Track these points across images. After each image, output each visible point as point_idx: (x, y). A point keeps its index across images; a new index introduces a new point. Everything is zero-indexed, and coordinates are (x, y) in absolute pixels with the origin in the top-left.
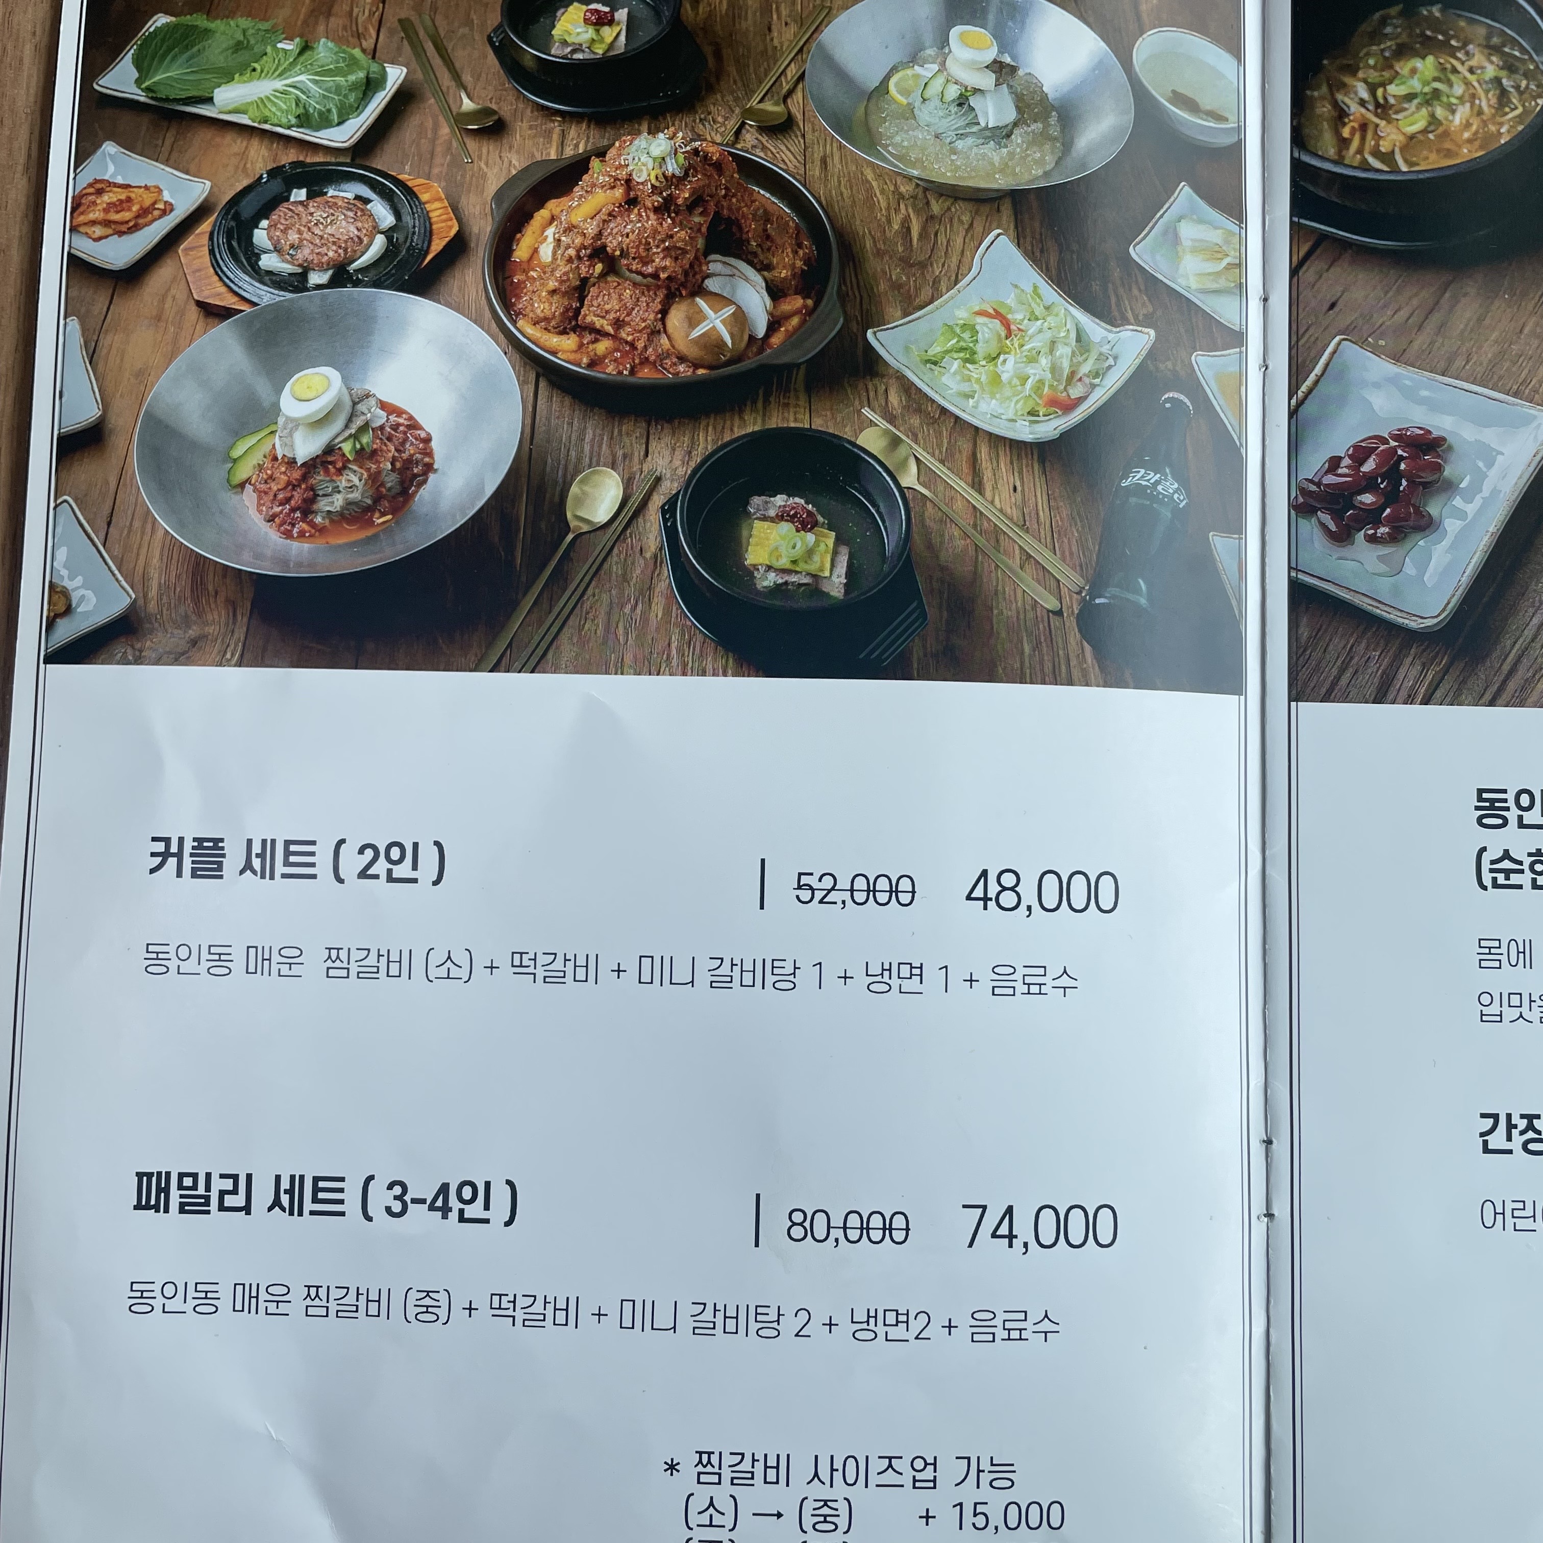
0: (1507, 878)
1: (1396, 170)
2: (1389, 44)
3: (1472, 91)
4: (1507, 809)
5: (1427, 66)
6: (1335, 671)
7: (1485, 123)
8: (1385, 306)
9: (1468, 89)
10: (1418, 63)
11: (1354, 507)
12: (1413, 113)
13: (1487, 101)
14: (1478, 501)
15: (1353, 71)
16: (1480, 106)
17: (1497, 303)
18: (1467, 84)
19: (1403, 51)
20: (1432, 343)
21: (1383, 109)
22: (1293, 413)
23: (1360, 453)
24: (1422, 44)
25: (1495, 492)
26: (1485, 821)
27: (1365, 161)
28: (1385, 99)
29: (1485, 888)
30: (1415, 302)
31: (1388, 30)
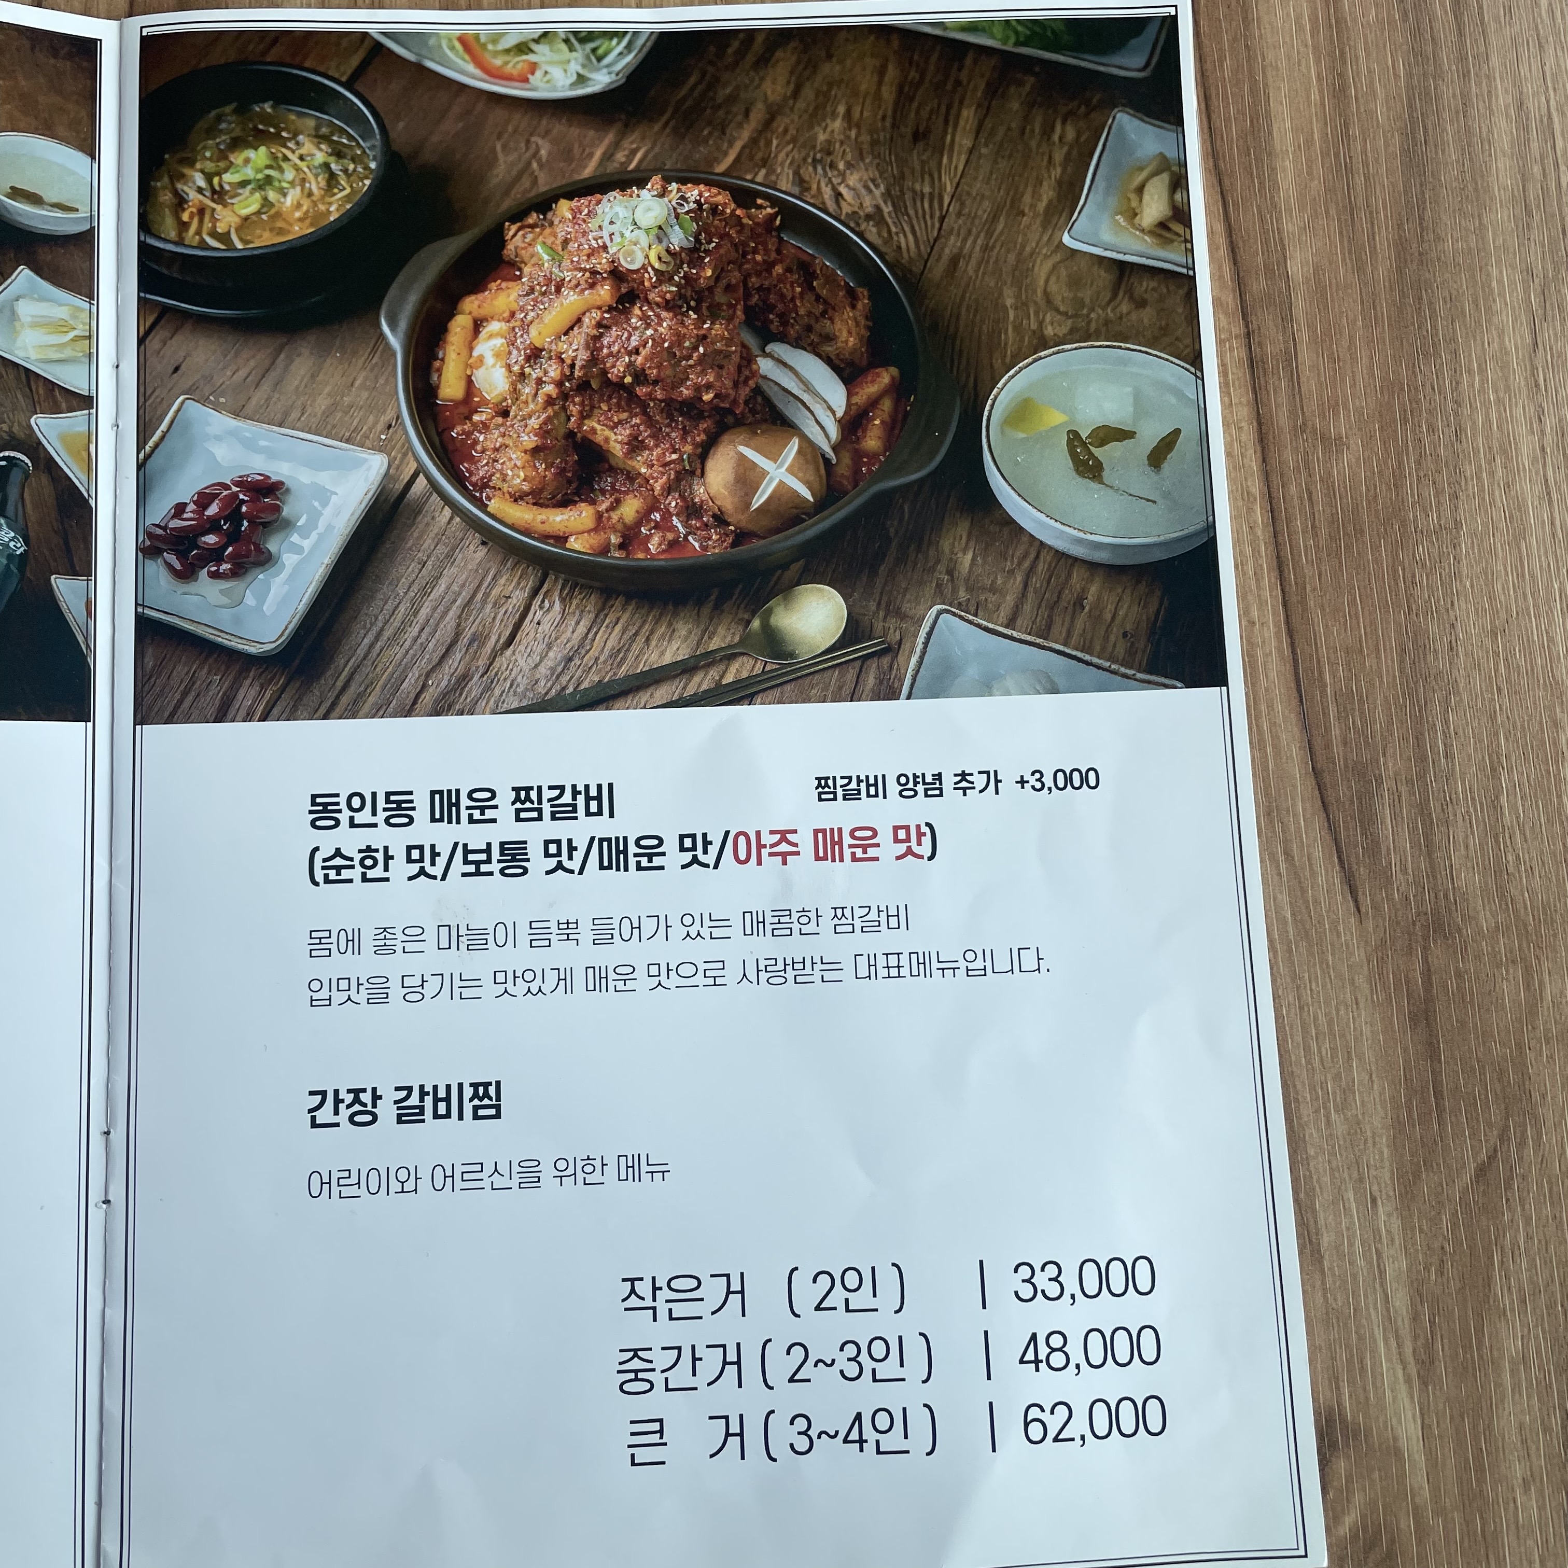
0: (338, 874)
1: (231, 247)
2: (224, 138)
3: (302, 176)
4: (340, 811)
5: (259, 156)
6: (178, 696)
7: (315, 204)
8: (225, 368)
9: (298, 174)
10: (251, 153)
11: (198, 547)
12: (246, 199)
13: (316, 185)
14: (314, 536)
15: (191, 163)
16: (310, 189)
17: (329, 361)
18: (298, 169)
19: (237, 144)
20: (269, 399)
21: (219, 195)
22: (140, 466)
23: (204, 499)
24: (255, 137)
25: (330, 528)
26: (318, 823)
27: (203, 241)
28: (221, 186)
29: (316, 884)
30: (252, 363)
31: (223, 126)
